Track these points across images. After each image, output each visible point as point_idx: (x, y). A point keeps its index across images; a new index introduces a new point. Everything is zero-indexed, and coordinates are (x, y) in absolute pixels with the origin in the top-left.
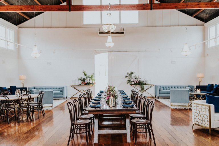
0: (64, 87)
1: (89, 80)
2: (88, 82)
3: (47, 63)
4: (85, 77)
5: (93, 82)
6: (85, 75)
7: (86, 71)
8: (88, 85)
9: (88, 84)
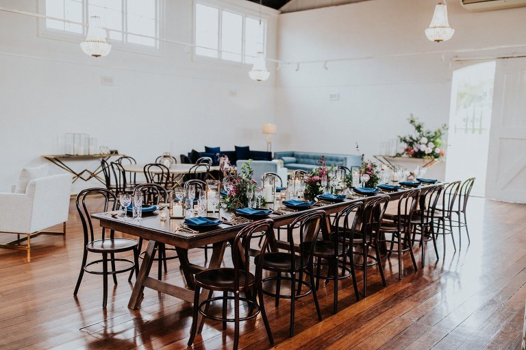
0: (346, 159)
1: (427, 144)
2: (423, 148)
3: (331, 96)
4: (415, 135)
5: (437, 151)
6: (418, 128)
7: (418, 119)
8: (421, 157)
9: (419, 155)
